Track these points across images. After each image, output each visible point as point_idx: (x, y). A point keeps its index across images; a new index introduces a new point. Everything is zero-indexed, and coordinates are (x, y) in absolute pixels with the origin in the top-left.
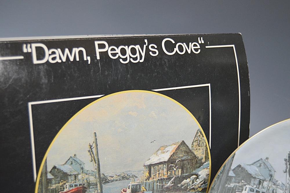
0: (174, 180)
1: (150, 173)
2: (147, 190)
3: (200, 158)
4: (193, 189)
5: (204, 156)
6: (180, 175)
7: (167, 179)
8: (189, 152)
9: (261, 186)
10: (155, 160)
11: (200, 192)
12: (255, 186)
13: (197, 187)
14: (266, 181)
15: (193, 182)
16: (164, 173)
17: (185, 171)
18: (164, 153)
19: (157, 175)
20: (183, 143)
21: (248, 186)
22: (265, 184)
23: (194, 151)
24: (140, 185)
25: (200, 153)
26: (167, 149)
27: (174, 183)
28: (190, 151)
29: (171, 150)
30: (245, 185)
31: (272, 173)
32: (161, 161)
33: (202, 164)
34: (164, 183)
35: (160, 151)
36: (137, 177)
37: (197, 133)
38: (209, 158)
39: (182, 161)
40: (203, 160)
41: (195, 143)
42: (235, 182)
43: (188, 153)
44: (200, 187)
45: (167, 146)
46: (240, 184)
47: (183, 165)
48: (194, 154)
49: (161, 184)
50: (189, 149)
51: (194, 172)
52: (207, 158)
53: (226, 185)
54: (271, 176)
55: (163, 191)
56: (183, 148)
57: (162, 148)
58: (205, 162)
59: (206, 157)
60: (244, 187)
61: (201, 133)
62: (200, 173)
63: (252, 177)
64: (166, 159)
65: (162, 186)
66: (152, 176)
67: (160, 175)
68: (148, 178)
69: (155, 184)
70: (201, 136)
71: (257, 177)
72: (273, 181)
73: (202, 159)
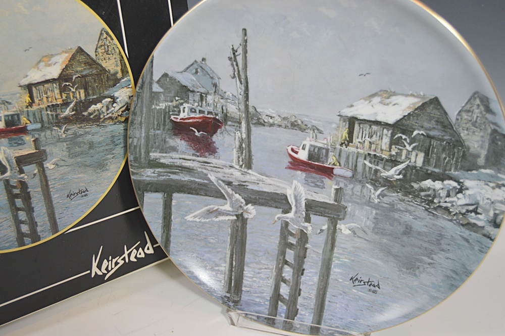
0: (74, 106)
1: (31, 97)
2: (32, 122)
3: (112, 72)
4: (111, 118)
5: (119, 69)
6: (83, 97)
7: (62, 105)
8: (91, 63)
9: (204, 102)
10: (35, 76)
11: (123, 122)
12: (196, 104)
13: (115, 115)
14: (210, 94)
15: (108, 109)
16: (56, 96)
17: (91, 92)
18: (49, 65)
19: (45, 99)
20: (80, 51)
21: (185, 105)
22: (210, 98)
23: (100, 62)
24: (18, 115)
25: (111, 65)
26: (54, 59)
27: (76, 110)
28: (94, 61)
29: (61, 61)
30: (182, 104)
31: (216, 80)
32: (48, 78)
33: (117, 81)
34: (59, 111)
35: (42, 64)
36: (10, 103)
37: (101, 34)
38: (128, 72)
39: (83, 76)
40: (119, 75)
41: (99, 50)
42: (166, 101)
43: (90, 65)
44: (121, 116)
45: (52, 56)
46: (174, 103)
47: (86, 83)
48: (102, 66)
49: (54, 113)
50: (92, 59)
51: (106, 93)
52: (124, 72)
53: (153, 107)
54: (215, 85)
55: (59, 123)
56: (82, 58)
57: (46, 58)
58: (123, 78)
59: (122, 71)
60: (182, 108)
61: (107, 33)
62: (116, 95)
63: (189, 90)
64: (56, 75)
65: (57, 116)
66: (36, 100)
67: (50, 99)
68: (31, 104)
69: (44, 113)
70: (109, 38)
71: (196, 90)
72: (220, 93)
73: (117, 73)
